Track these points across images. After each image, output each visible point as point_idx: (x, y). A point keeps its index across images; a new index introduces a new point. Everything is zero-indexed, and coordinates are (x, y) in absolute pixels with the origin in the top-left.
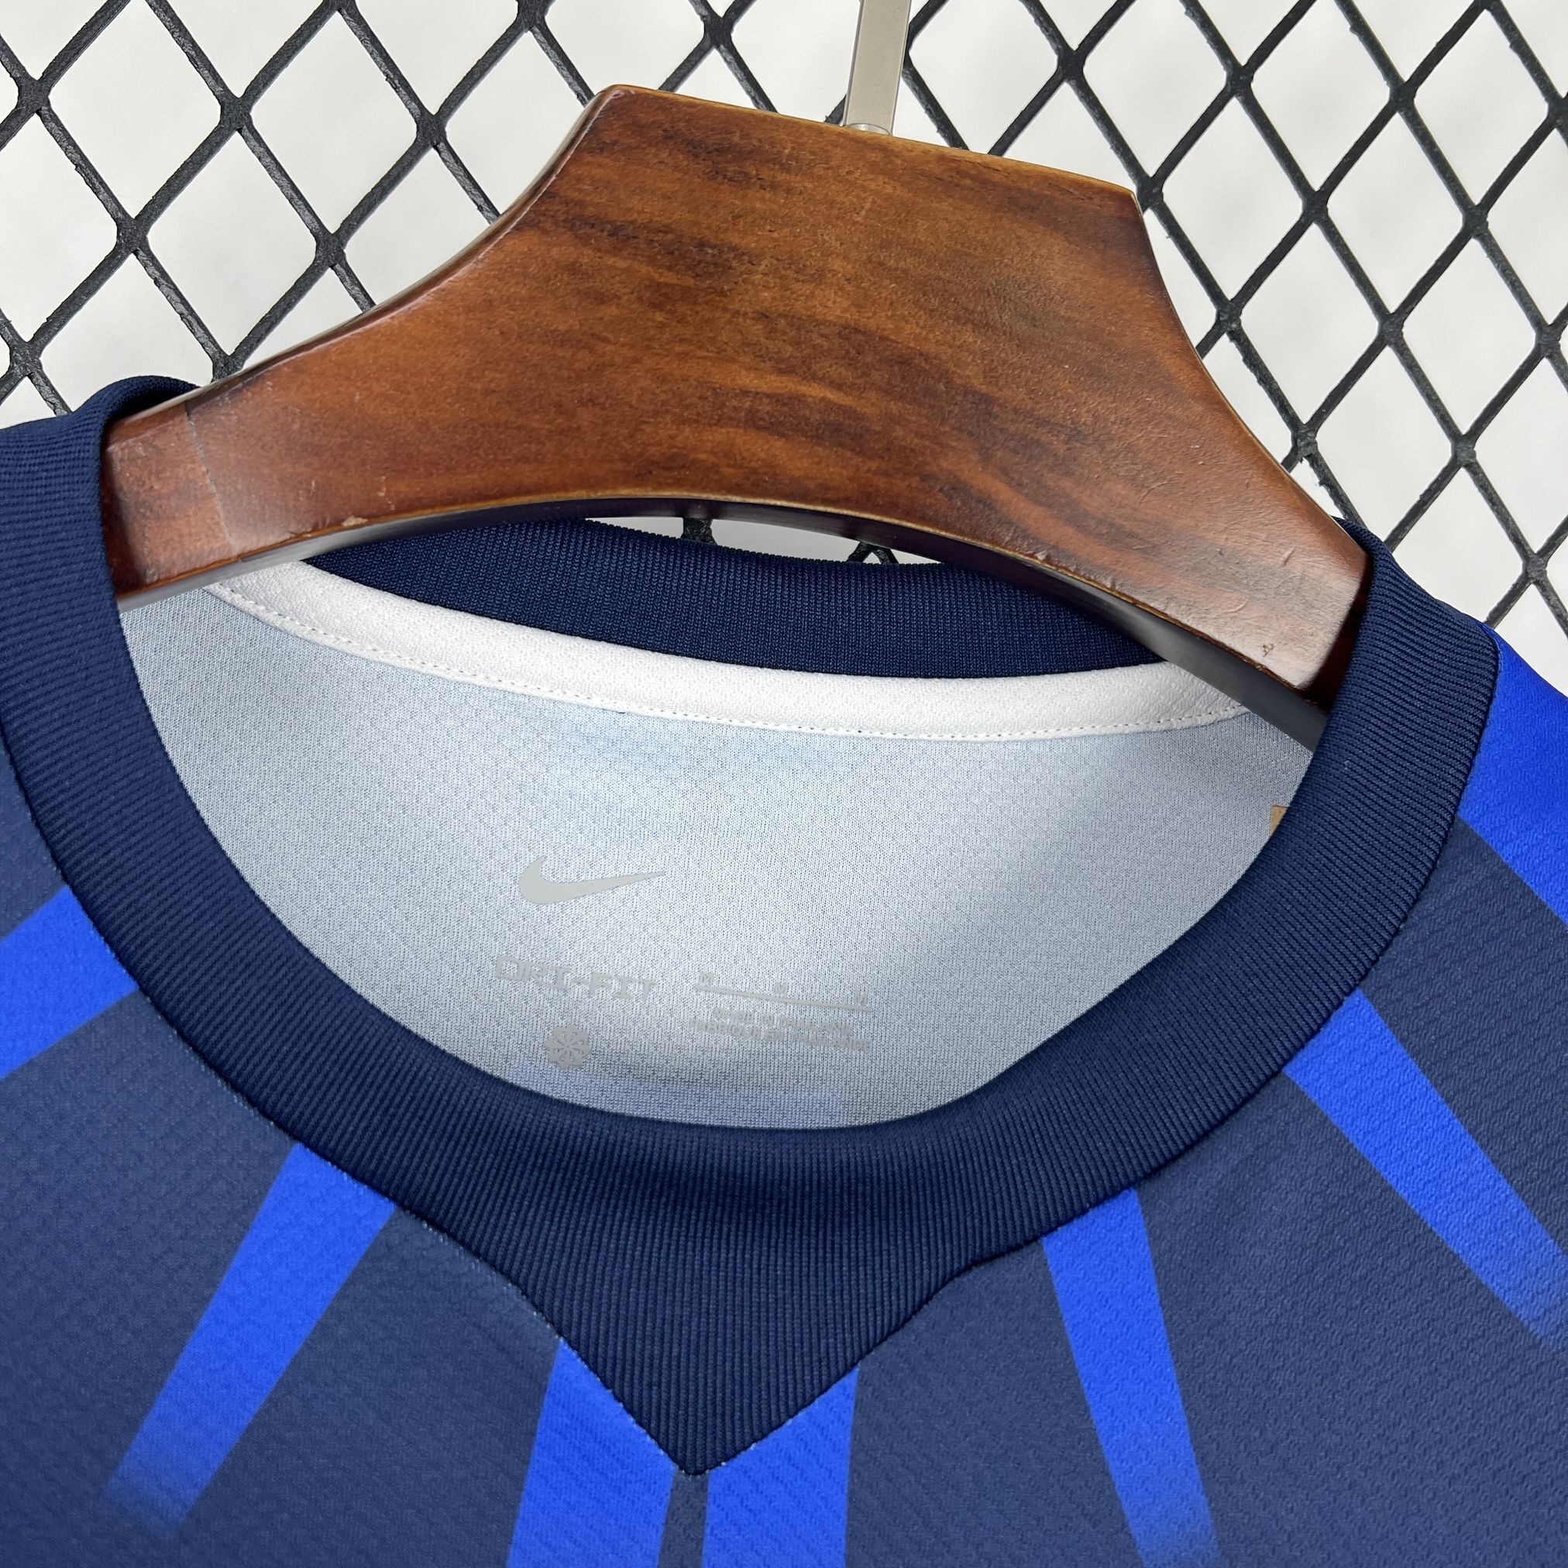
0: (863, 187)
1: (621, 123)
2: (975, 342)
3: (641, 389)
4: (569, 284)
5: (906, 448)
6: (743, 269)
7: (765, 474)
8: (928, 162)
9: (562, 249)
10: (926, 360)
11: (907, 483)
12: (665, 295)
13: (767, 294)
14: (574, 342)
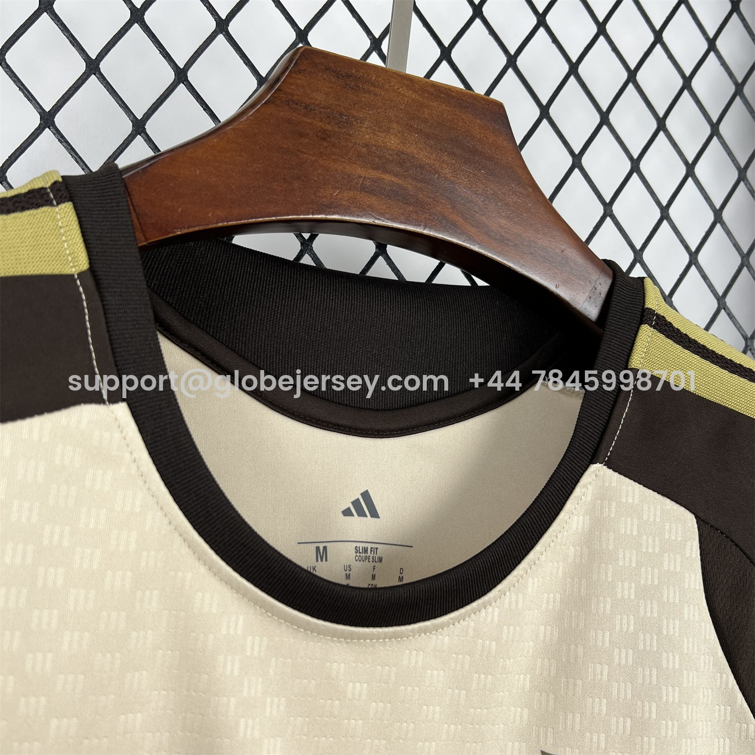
0: (403, 95)
2: (448, 160)
4: (287, 128)
5: (423, 202)
6: (358, 125)
9: (285, 113)
10: (430, 166)
12: (326, 135)
13: (367, 136)
14: (290, 153)
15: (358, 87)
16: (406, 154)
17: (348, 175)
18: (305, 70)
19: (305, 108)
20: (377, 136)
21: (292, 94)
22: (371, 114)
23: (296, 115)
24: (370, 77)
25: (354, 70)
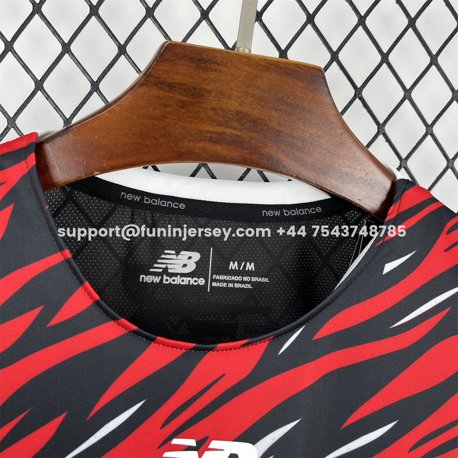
0: (242, 69)
1: (170, 53)
2: (275, 115)
3: (178, 132)
4: (156, 101)
5: (255, 146)
6: (207, 95)
7: (215, 155)
8: (261, 61)
9: (154, 92)
10: (261, 120)
11: (256, 156)
12: (184, 104)
13: (214, 103)
14: (158, 119)
15: (207, 67)
16: (243, 113)
17: (199, 131)
18: (168, 59)
19: (168, 86)
20: (221, 102)
21: (159, 78)
22: (216, 86)
23: (162, 92)
24: (217, 59)
25: (204, 55)
